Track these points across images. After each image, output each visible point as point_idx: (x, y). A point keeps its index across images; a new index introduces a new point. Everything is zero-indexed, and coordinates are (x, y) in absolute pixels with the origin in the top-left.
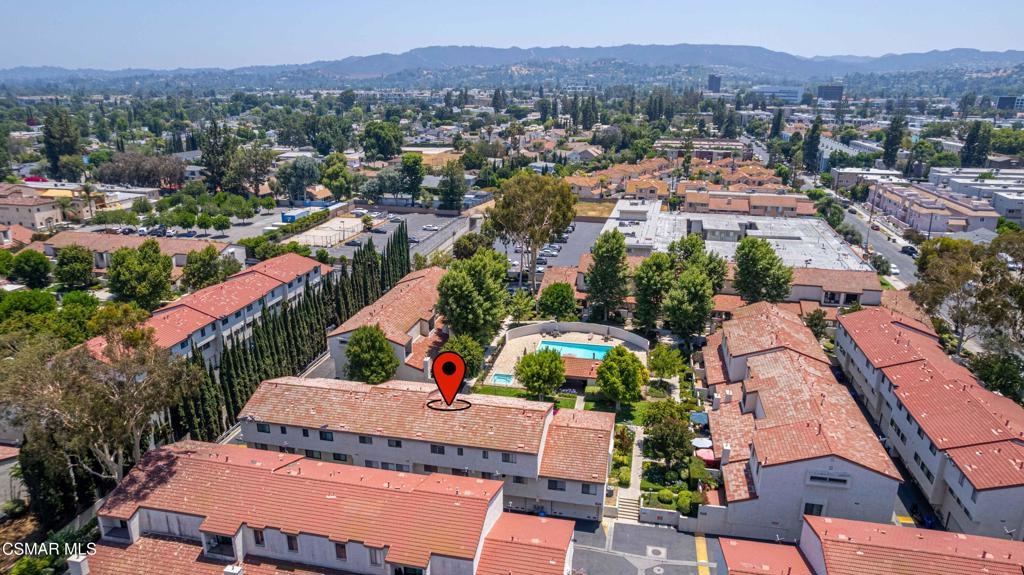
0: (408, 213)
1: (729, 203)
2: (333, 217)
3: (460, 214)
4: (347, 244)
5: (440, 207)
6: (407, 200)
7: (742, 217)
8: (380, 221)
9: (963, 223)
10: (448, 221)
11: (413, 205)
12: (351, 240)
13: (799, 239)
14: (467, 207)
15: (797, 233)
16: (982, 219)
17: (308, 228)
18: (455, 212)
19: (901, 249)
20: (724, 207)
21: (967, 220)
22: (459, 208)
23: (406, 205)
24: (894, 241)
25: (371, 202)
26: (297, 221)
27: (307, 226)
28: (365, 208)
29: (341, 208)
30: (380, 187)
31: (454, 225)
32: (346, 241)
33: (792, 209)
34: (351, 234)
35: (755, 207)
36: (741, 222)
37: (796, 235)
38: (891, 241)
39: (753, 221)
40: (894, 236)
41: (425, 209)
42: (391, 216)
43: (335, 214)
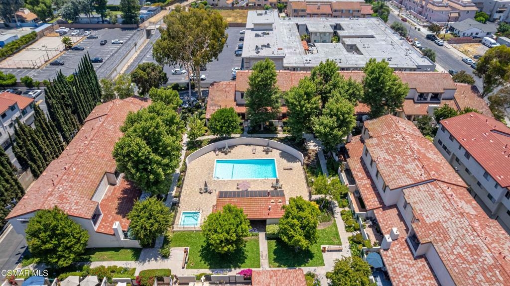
0: (101, 29)
1: (319, 9)
2: (41, 37)
3: (138, 27)
4: (52, 64)
5: (124, 23)
6: (98, 18)
7: (330, 19)
8: (78, 38)
9: (457, 15)
10: (131, 33)
11: (103, 22)
12: (55, 59)
13: (373, 37)
14: (143, 20)
15: (370, 32)
16: (468, 12)
17: (18, 50)
18: (135, 26)
19: (426, 36)
20: (316, 11)
21: (459, 13)
22: (137, 23)
23: (98, 23)
24: (419, 30)
25: (70, 22)
26: (7, 46)
27: (17, 48)
28: (66, 27)
29: (46, 29)
30: (74, 10)
31: (135, 37)
32: (51, 61)
33: (358, 11)
34: (54, 53)
35: (335, 11)
36: (331, 24)
37: (370, 34)
38: (417, 30)
39: (338, 22)
40: (418, 27)
41: (112, 24)
42: (87, 33)
43: (42, 34)
